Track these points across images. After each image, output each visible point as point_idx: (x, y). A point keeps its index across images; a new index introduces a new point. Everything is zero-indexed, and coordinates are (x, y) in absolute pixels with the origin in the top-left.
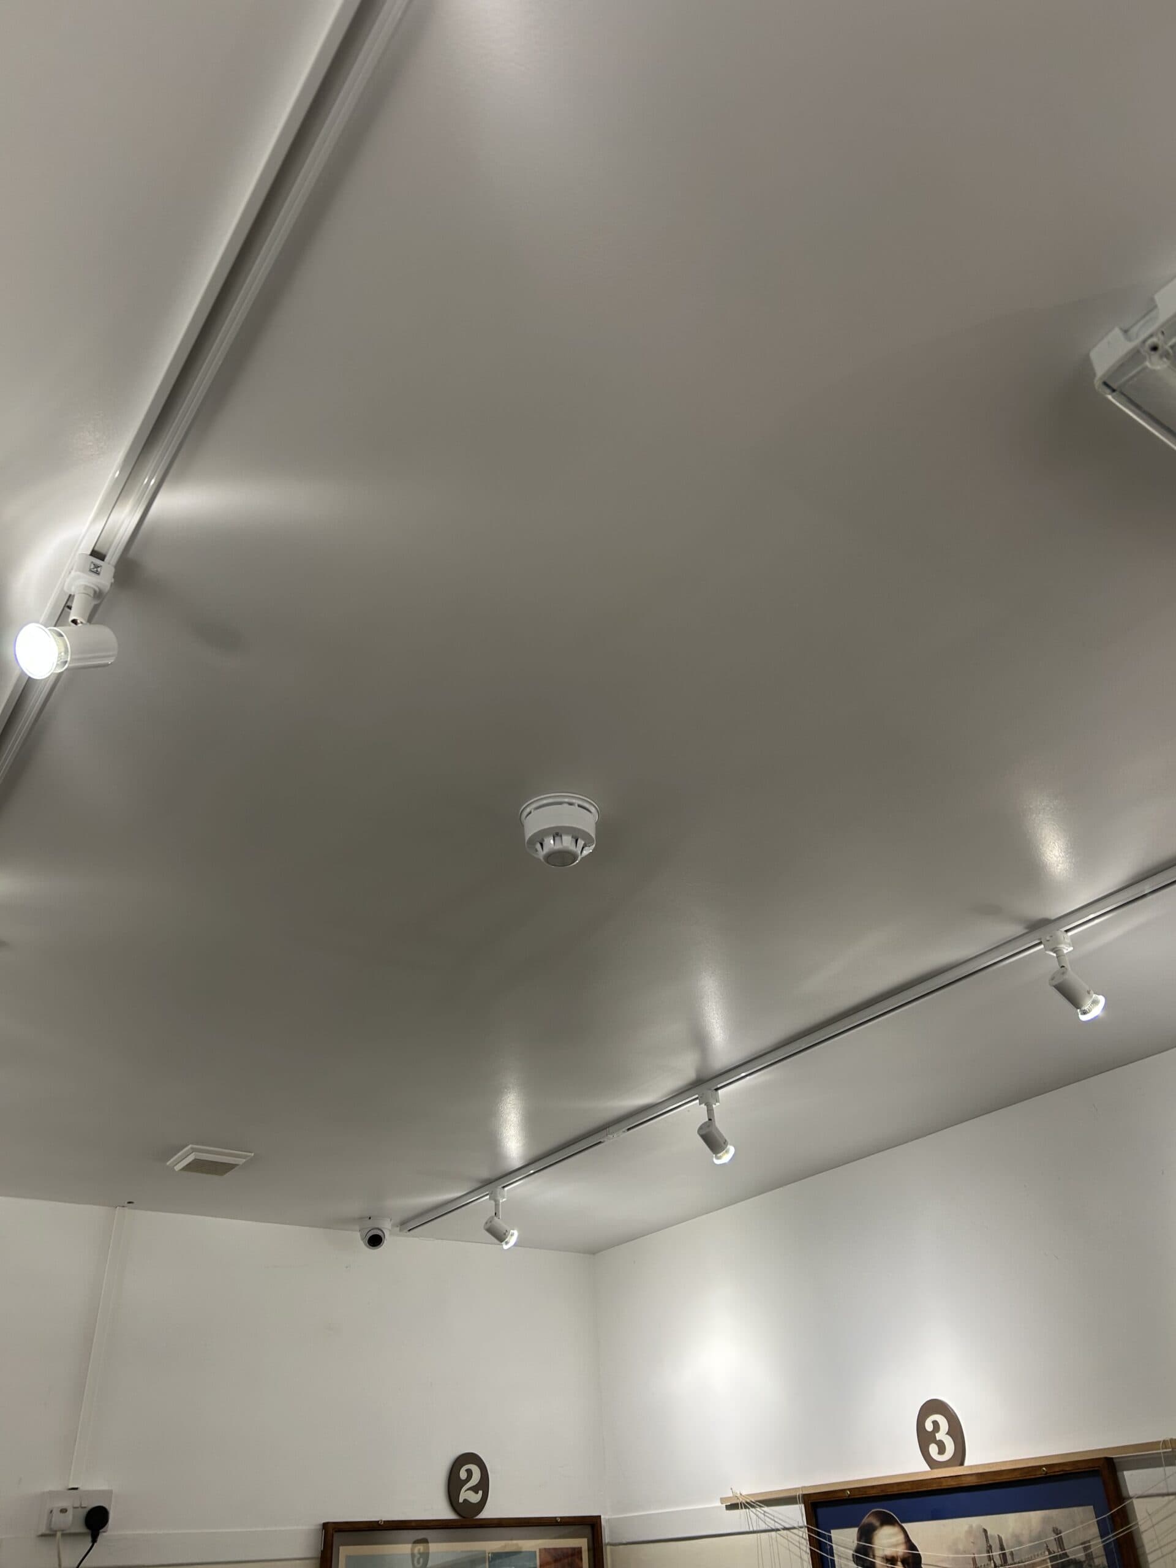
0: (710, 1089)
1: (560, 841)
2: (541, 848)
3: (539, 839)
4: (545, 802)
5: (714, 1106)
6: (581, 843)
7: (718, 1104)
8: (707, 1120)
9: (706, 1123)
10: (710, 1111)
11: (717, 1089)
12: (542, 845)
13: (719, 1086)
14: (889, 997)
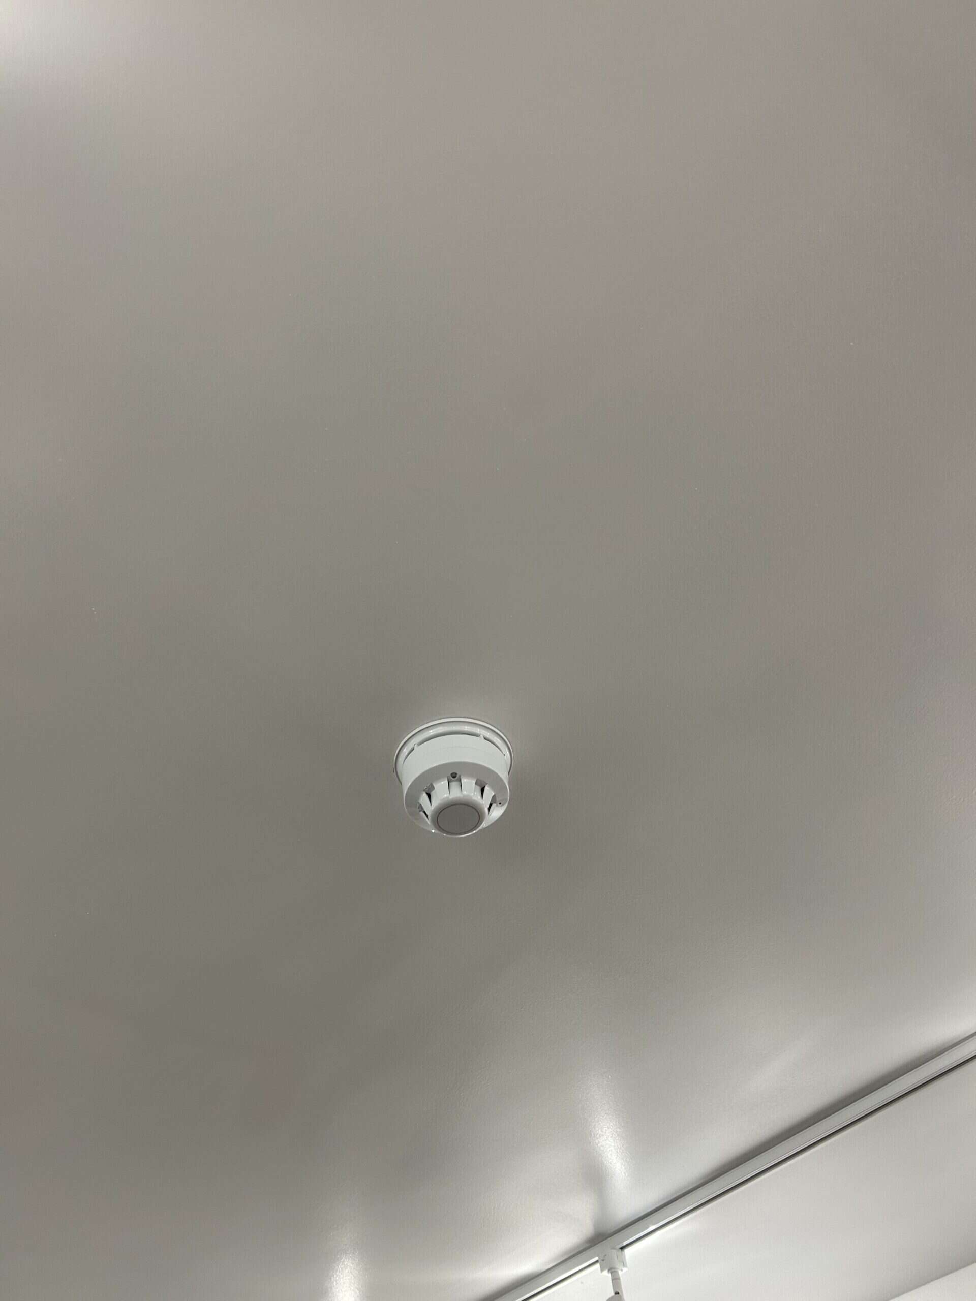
0: (614, 1248)
1: (458, 789)
2: (429, 803)
3: (426, 785)
4: (432, 732)
5: (620, 1273)
6: (489, 793)
7: (625, 1270)
8: (613, 1294)
9: (612, 1298)
10: (615, 1280)
11: (622, 1248)
12: (429, 796)
13: (625, 1243)
14: (854, 1101)
